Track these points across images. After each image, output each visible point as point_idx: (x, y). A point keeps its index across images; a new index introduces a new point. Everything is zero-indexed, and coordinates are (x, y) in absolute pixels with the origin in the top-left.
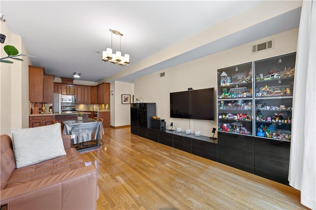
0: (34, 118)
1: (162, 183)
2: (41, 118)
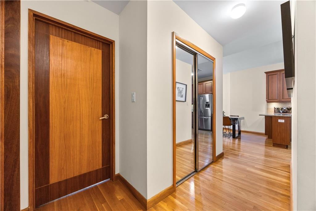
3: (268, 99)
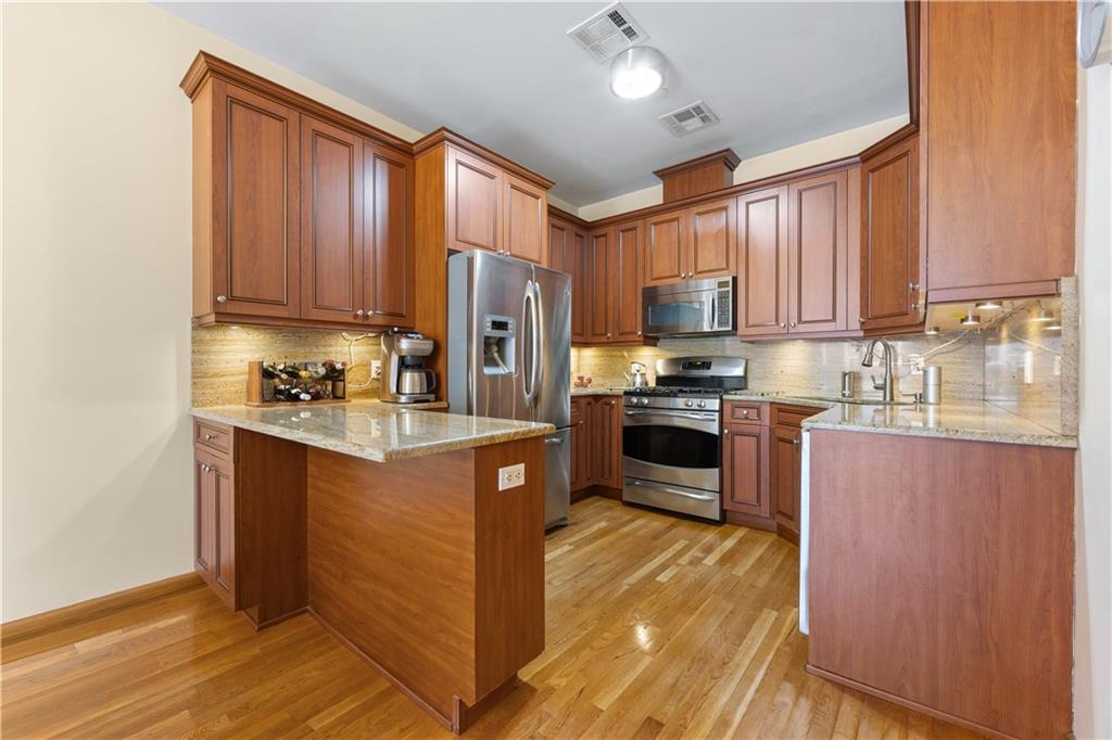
3: (231, 298)
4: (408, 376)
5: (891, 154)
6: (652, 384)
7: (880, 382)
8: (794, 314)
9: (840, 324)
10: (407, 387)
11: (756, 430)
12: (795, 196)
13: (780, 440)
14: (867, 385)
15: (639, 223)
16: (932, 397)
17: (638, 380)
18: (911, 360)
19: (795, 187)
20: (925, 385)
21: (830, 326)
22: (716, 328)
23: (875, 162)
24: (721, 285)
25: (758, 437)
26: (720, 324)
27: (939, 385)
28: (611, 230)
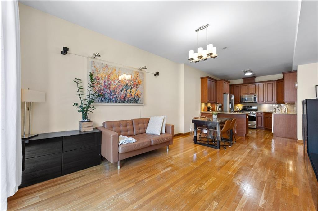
0: (203, 114)
1: (165, 197)
2: (206, 114)
4: (220, 108)
5: (281, 81)
6: (241, 110)
7: (279, 110)
8: (266, 100)
9: (273, 102)
10: (220, 110)
11: (261, 116)
12: (266, 84)
13: (266, 117)
14: (277, 110)
15: (240, 86)
16: (286, 111)
17: (239, 109)
18: (284, 107)
19: (267, 83)
20: (285, 110)
21: (272, 102)
22: (254, 102)
23: (278, 81)
24: (255, 96)
25: (262, 117)
26: (254, 101)
27: (287, 110)
28: (234, 86)
